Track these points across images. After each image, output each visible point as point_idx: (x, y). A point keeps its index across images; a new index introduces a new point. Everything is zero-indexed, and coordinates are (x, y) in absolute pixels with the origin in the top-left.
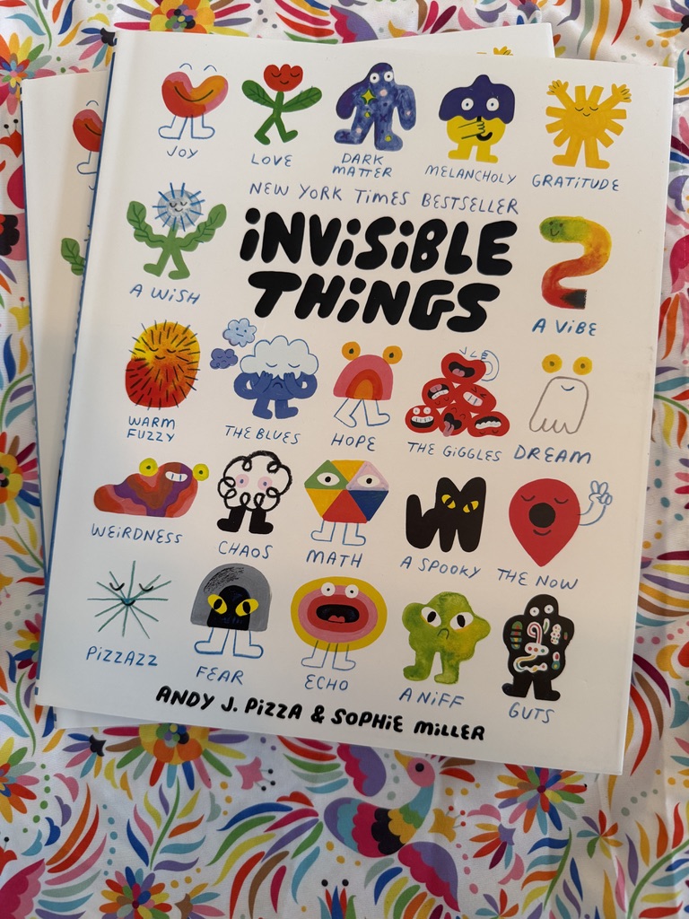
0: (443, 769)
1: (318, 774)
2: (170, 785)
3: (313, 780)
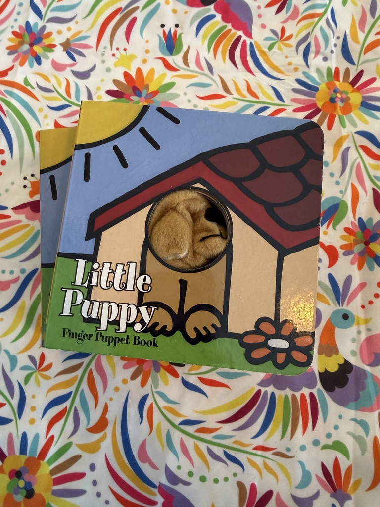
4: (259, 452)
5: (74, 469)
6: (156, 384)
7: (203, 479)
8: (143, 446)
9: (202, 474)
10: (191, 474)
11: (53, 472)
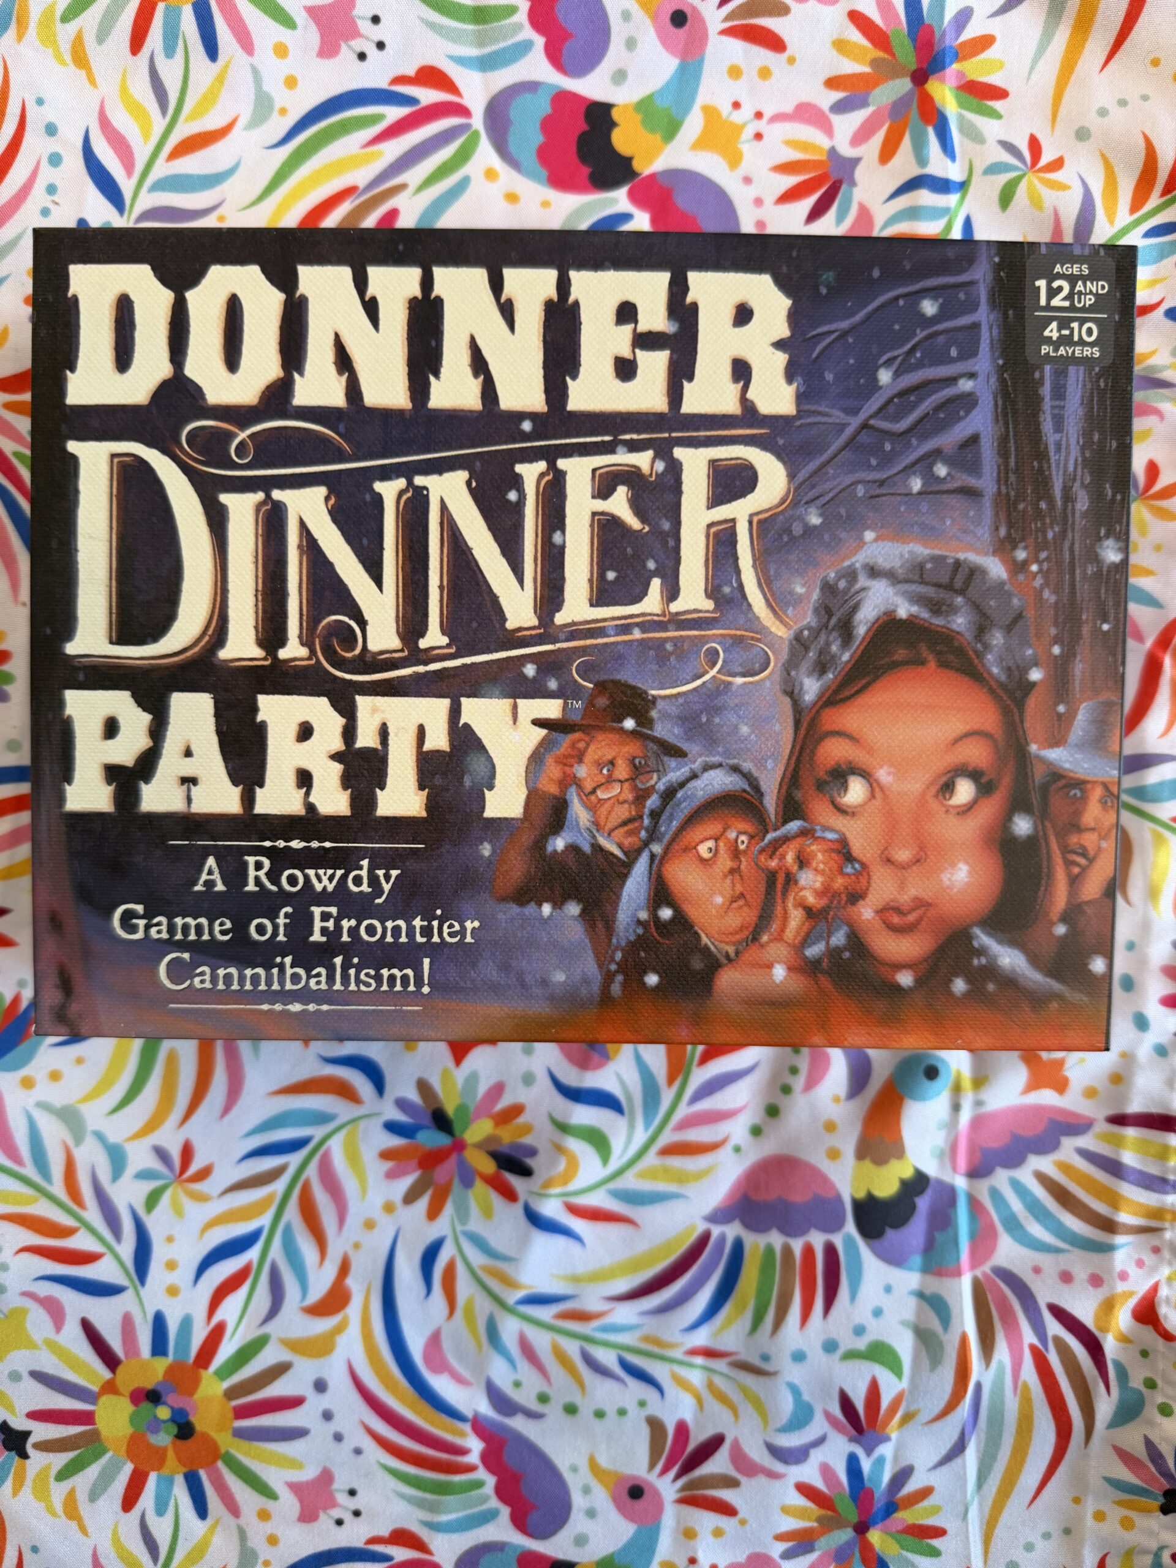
0: (678, 1496)
1: (443, 1498)
2: (160, 1511)
3: (433, 1508)
4: (699, 1360)
5: (277, 1389)
6: (463, 1214)
7: (571, 1410)
8: (434, 1341)
9: (568, 1399)
10: (543, 1398)
11: (231, 1394)
